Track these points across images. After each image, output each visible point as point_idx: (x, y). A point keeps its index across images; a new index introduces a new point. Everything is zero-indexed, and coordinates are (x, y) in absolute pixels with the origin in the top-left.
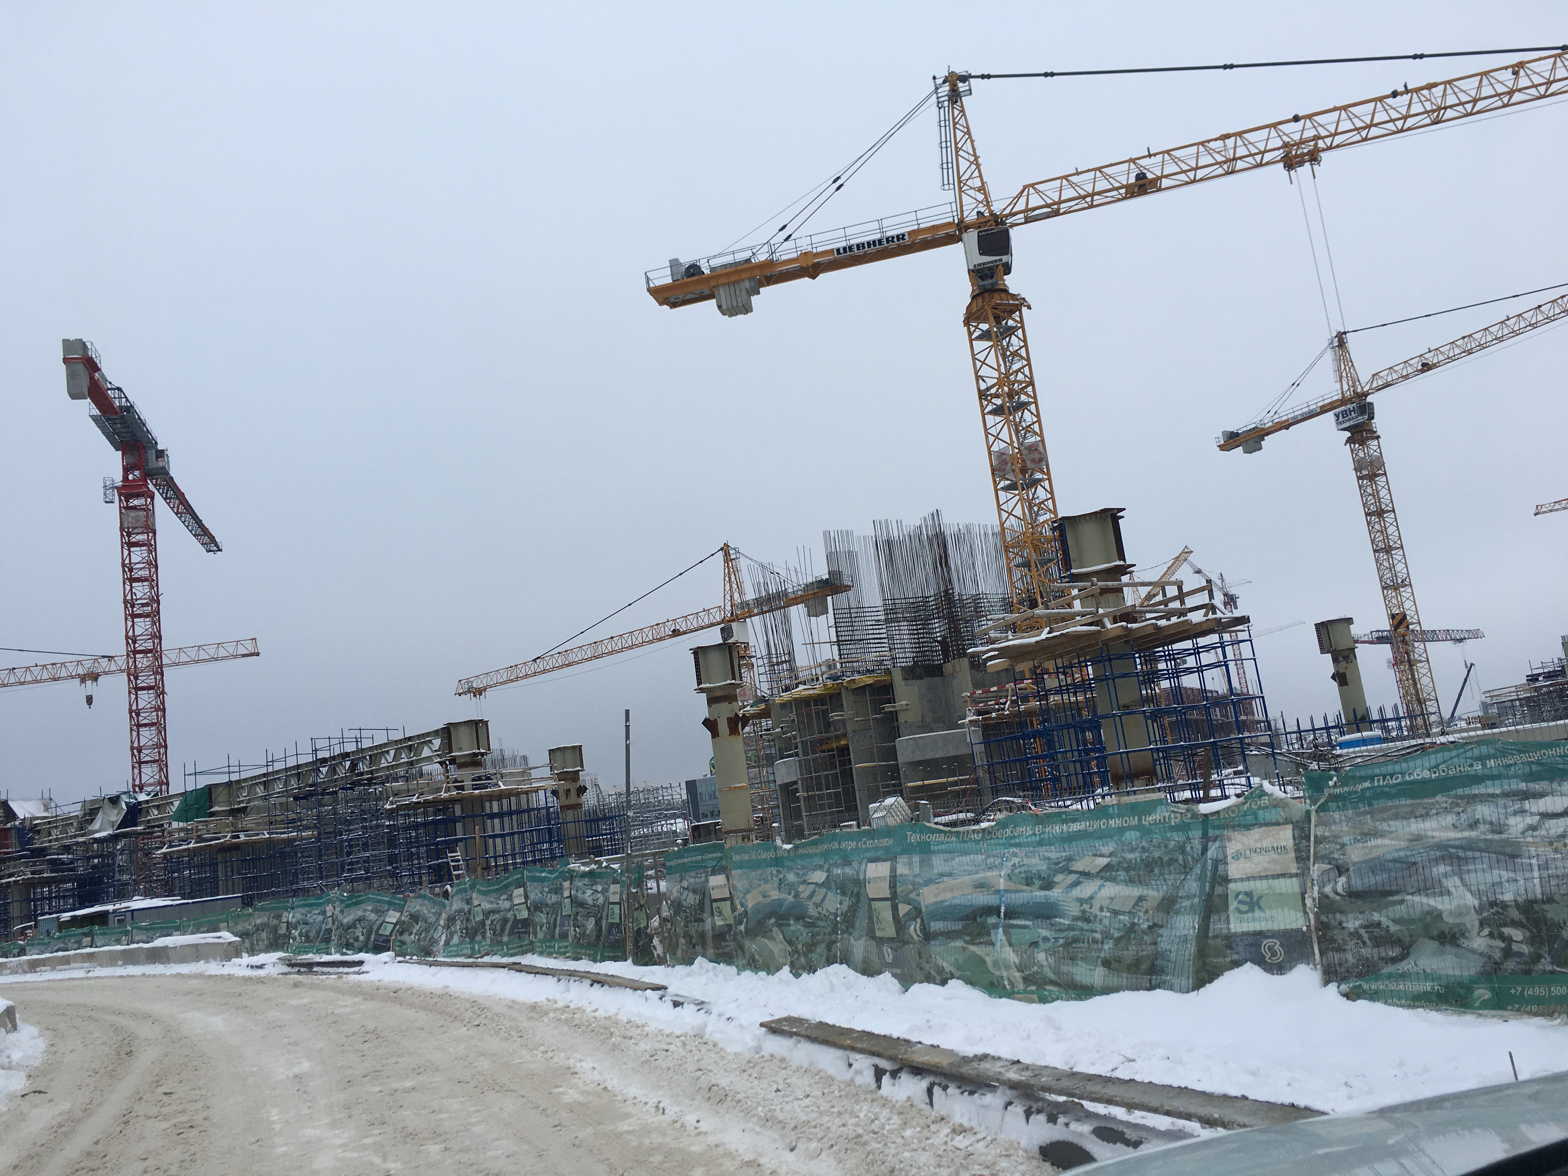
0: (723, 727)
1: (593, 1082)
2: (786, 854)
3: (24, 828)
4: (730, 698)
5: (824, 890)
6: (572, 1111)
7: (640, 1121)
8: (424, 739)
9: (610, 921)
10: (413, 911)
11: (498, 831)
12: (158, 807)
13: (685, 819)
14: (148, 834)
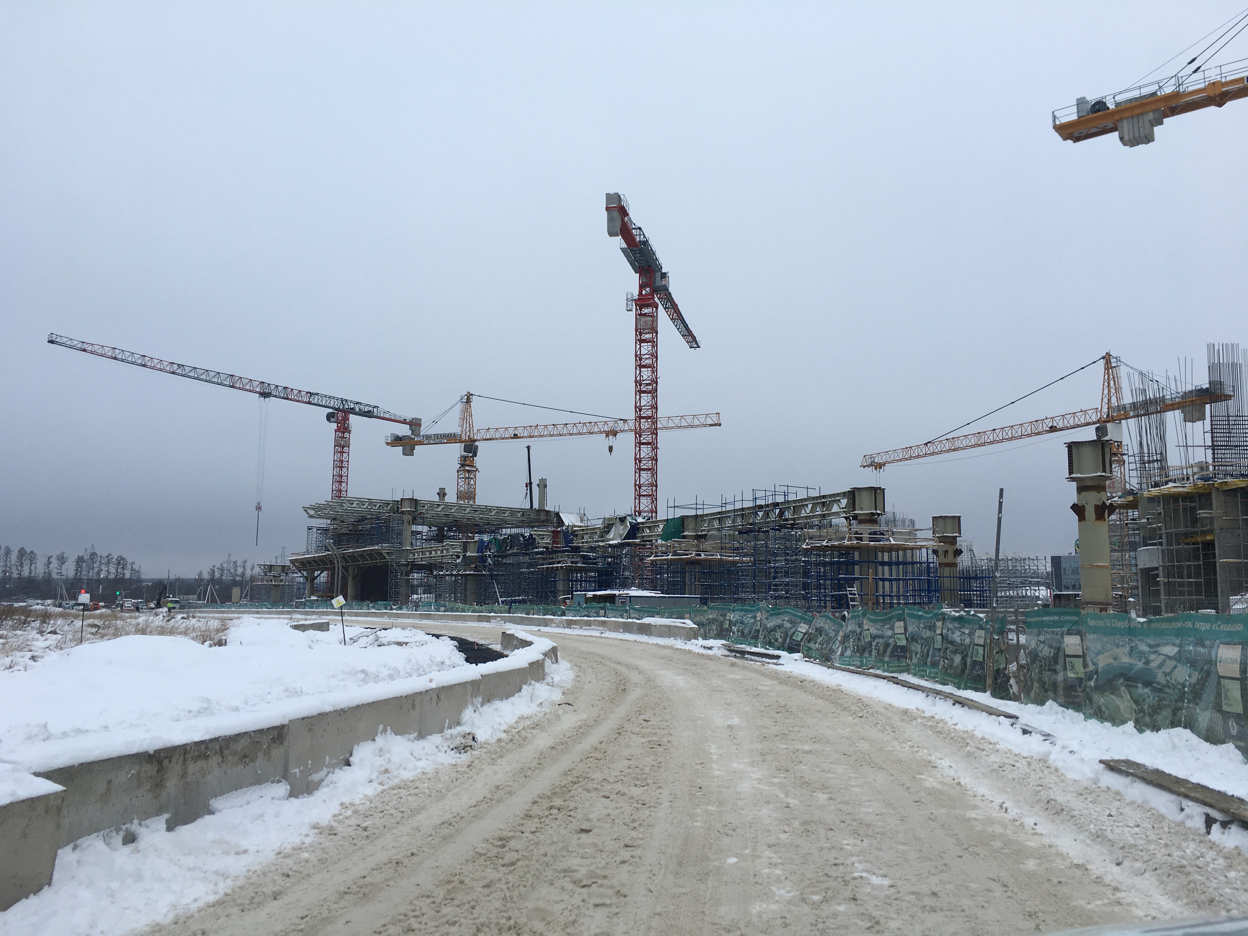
0: (1090, 513)
1: (949, 776)
2: (1139, 626)
3: (568, 532)
4: (1101, 488)
5: (1173, 663)
6: (930, 794)
7: (985, 814)
8: (834, 498)
9: (974, 659)
10: (818, 626)
11: (887, 576)
12: (649, 528)
13: (1047, 588)
14: (642, 546)
